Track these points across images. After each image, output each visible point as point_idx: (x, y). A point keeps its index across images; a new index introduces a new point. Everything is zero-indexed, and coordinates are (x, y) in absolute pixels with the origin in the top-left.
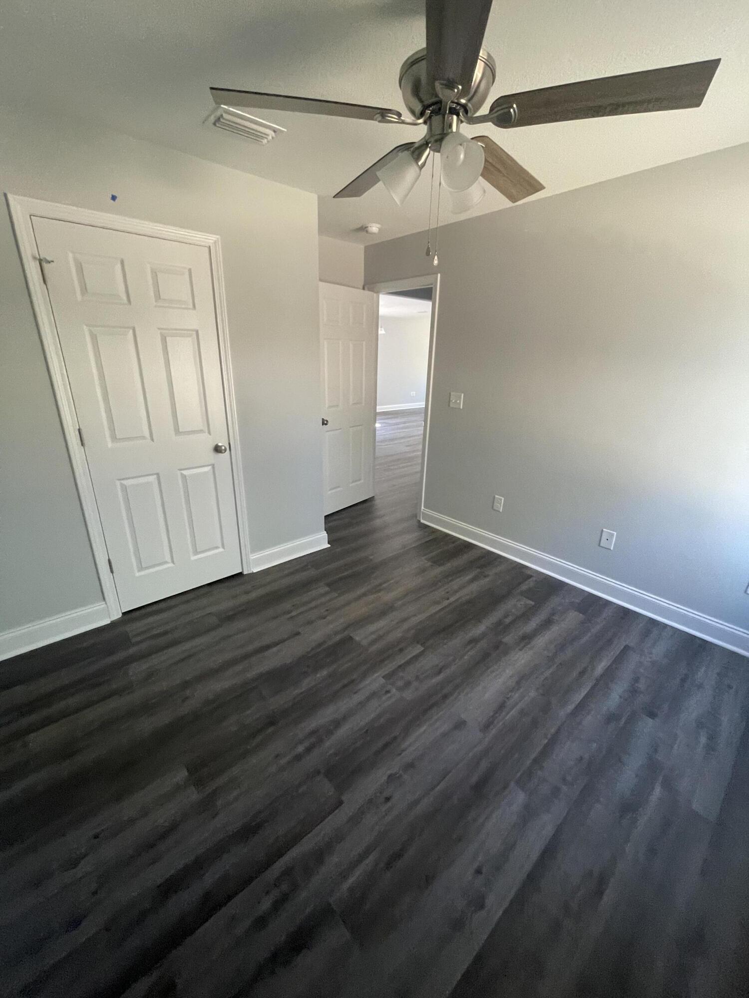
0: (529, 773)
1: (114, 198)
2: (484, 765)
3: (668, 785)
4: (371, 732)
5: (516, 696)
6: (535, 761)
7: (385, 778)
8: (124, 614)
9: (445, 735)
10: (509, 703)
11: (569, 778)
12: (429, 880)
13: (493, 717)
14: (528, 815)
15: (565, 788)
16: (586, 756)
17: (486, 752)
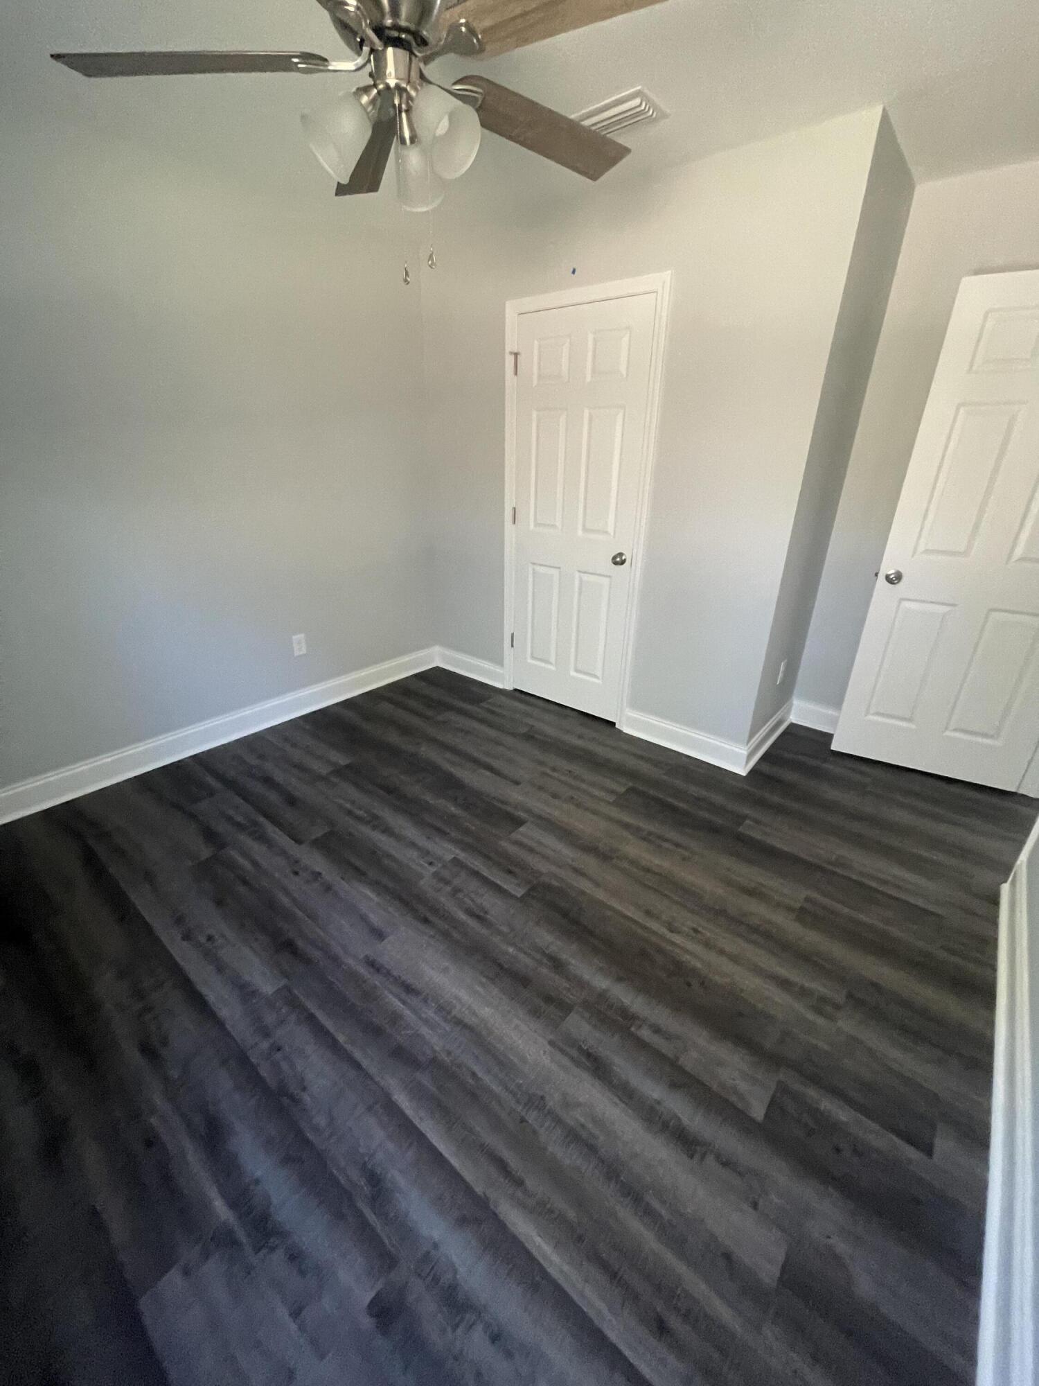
0: (294, 1004)
1: (574, 272)
2: (316, 954)
3: (225, 1240)
4: (374, 856)
5: (430, 1013)
6: (311, 1018)
7: (318, 869)
8: (516, 690)
9: (364, 919)
10: (414, 1001)
11: (278, 1055)
12: (219, 903)
13: (388, 974)
14: (246, 992)
15: (265, 1045)
16: (306, 1098)
17: (335, 959)
